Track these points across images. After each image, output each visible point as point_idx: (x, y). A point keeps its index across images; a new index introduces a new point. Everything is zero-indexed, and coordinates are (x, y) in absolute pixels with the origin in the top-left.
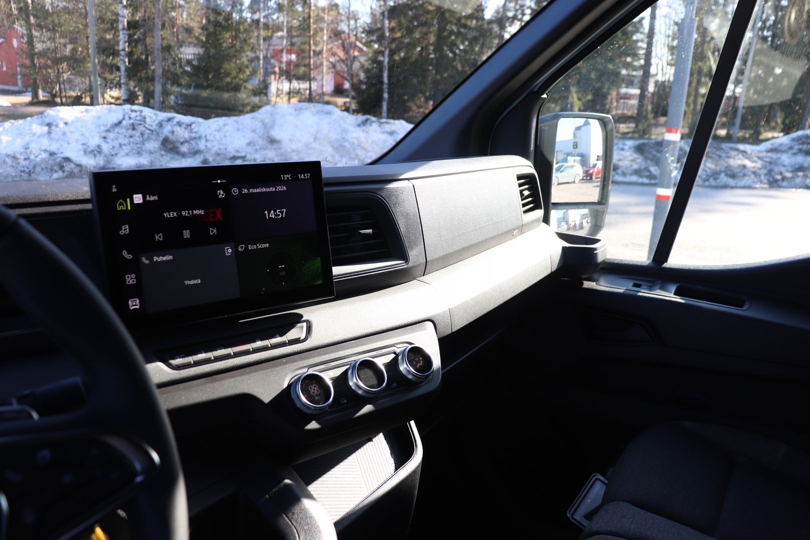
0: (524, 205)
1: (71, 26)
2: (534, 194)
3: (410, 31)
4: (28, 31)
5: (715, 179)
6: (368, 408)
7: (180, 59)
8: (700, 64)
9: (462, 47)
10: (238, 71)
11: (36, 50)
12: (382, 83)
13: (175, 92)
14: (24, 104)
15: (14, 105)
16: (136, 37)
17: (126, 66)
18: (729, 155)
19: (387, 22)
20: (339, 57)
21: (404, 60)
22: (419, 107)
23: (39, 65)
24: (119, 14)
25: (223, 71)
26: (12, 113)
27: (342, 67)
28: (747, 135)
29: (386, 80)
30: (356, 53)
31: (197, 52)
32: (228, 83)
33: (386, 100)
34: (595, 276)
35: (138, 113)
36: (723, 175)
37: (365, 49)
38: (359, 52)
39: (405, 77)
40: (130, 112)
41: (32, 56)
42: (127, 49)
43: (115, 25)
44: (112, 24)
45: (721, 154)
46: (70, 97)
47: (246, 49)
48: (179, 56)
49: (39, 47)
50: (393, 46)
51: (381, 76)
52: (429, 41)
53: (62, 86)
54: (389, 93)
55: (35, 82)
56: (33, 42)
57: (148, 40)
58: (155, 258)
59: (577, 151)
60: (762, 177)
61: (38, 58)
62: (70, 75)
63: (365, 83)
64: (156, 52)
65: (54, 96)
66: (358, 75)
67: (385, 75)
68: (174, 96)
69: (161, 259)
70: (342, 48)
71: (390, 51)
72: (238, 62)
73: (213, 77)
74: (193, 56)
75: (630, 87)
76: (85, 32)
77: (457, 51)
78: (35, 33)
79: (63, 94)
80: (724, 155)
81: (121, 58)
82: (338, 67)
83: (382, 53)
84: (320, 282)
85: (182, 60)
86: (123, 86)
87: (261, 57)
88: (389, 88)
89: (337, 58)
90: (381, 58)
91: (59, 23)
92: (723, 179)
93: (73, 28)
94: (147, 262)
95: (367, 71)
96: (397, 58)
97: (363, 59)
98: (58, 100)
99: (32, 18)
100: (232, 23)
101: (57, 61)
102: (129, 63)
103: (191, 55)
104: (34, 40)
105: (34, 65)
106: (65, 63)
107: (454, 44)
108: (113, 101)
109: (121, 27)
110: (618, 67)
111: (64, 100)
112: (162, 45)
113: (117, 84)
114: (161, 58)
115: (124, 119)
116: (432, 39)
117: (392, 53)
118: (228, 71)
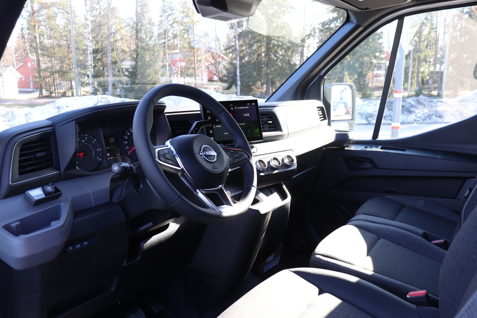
0: (320, 118)
1: (61, 54)
2: (324, 114)
3: (251, 46)
4: (37, 58)
5: (430, 119)
6: (276, 171)
7: (122, 69)
8: (419, 54)
9: (281, 53)
10: (155, 73)
11: (42, 68)
12: (236, 76)
13: (119, 87)
14: (35, 98)
15: (30, 99)
16: (98, 58)
17: (92, 74)
18: (437, 105)
19: (237, 41)
20: (211, 62)
21: (248, 62)
22: (258, 88)
23: (43, 76)
24: (88, 46)
25: (146, 74)
26: (30, 103)
27: (212, 68)
28: (450, 93)
29: (238, 74)
30: (220, 60)
31: (131, 64)
32: (150, 80)
33: (239, 85)
34: (350, 145)
35: (106, 99)
36: (434, 116)
37: (225, 57)
38: (222, 59)
39: (249, 72)
40: (101, 99)
41: (39, 72)
42: (92, 64)
43: (86, 52)
44: (84, 52)
45: (432, 105)
46: (60, 93)
47: (159, 61)
48: (122, 67)
49: (43, 66)
50: (242, 55)
51: (236, 72)
52: (262, 51)
53: (56, 87)
54: (241, 82)
55: (41, 85)
56: (40, 64)
57: (104, 59)
58: (217, 126)
59: (343, 101)
60: (457, 116)
61: (42, 72)
62: (60, 80)
63: (227, 76)
64: (109, 65)
65: (51, 93)
66: (222, 72)
67: (238, 71)
68: (120, 89)
69: (218, 126)
70: (212, 57)
71: (240, 57)
72: (154, 68)
73: (141, 77)
74: (129, 66)
75: (379, 70)
76: (68, 56)
77: (278, 56)
78: (41, 59)
79: (56, 91)
80: (434, 105)
81: (89, 69)
82: (211, 69)
83: (235, 59)
84: (259, 136)
85: (123, 69)
86: (90, 85)
87: (167, 65)
88: (240, 79)
89: (209, 63)
90: (235, 62)
91: (54, 53)
92: (434, 118)
93: (62, 55)
94: (215, 127)
95: (227, 70)
96: (244, 61)
97: (224, 63)
98: (53, 95)
99: (39, 50)
100: (150, 47)
101: (52, 73)
102: (94, 72)
103: (128, 65)
104: (41, 63)
105: (40, 76)
106: (57, 74)
107: (276, 52)
108: (85, 93)
109: (89, 52)
110: (371, 59)
111: (57, 94)
112: (112, 61)
113: (87, 84)
114: (112, 69)
115: (98, 102)
116: (264, 49)
117: (241, 59)
118: (149, 74)
